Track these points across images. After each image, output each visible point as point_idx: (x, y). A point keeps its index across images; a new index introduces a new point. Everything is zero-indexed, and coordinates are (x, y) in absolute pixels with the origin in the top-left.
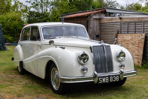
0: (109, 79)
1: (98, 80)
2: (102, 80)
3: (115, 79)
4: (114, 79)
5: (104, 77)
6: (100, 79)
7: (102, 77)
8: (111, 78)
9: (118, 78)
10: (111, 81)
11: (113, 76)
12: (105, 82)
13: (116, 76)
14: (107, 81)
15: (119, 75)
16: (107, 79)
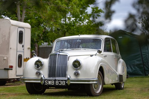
0: (55, 83)
1: (45, 82)
2: (48, 82)
3: (61, 83)
4: (59, 83)
5: (50, 80)
6: (46, 82)
7: (48, 80)
8: (57, 82)
9: (64, 83)
10: (56, 84)
11: (59, 80)
12: (50, 84)
13: (62, 80)
14: (53, 83)
15: (65, 80)
16: (53, 82)
